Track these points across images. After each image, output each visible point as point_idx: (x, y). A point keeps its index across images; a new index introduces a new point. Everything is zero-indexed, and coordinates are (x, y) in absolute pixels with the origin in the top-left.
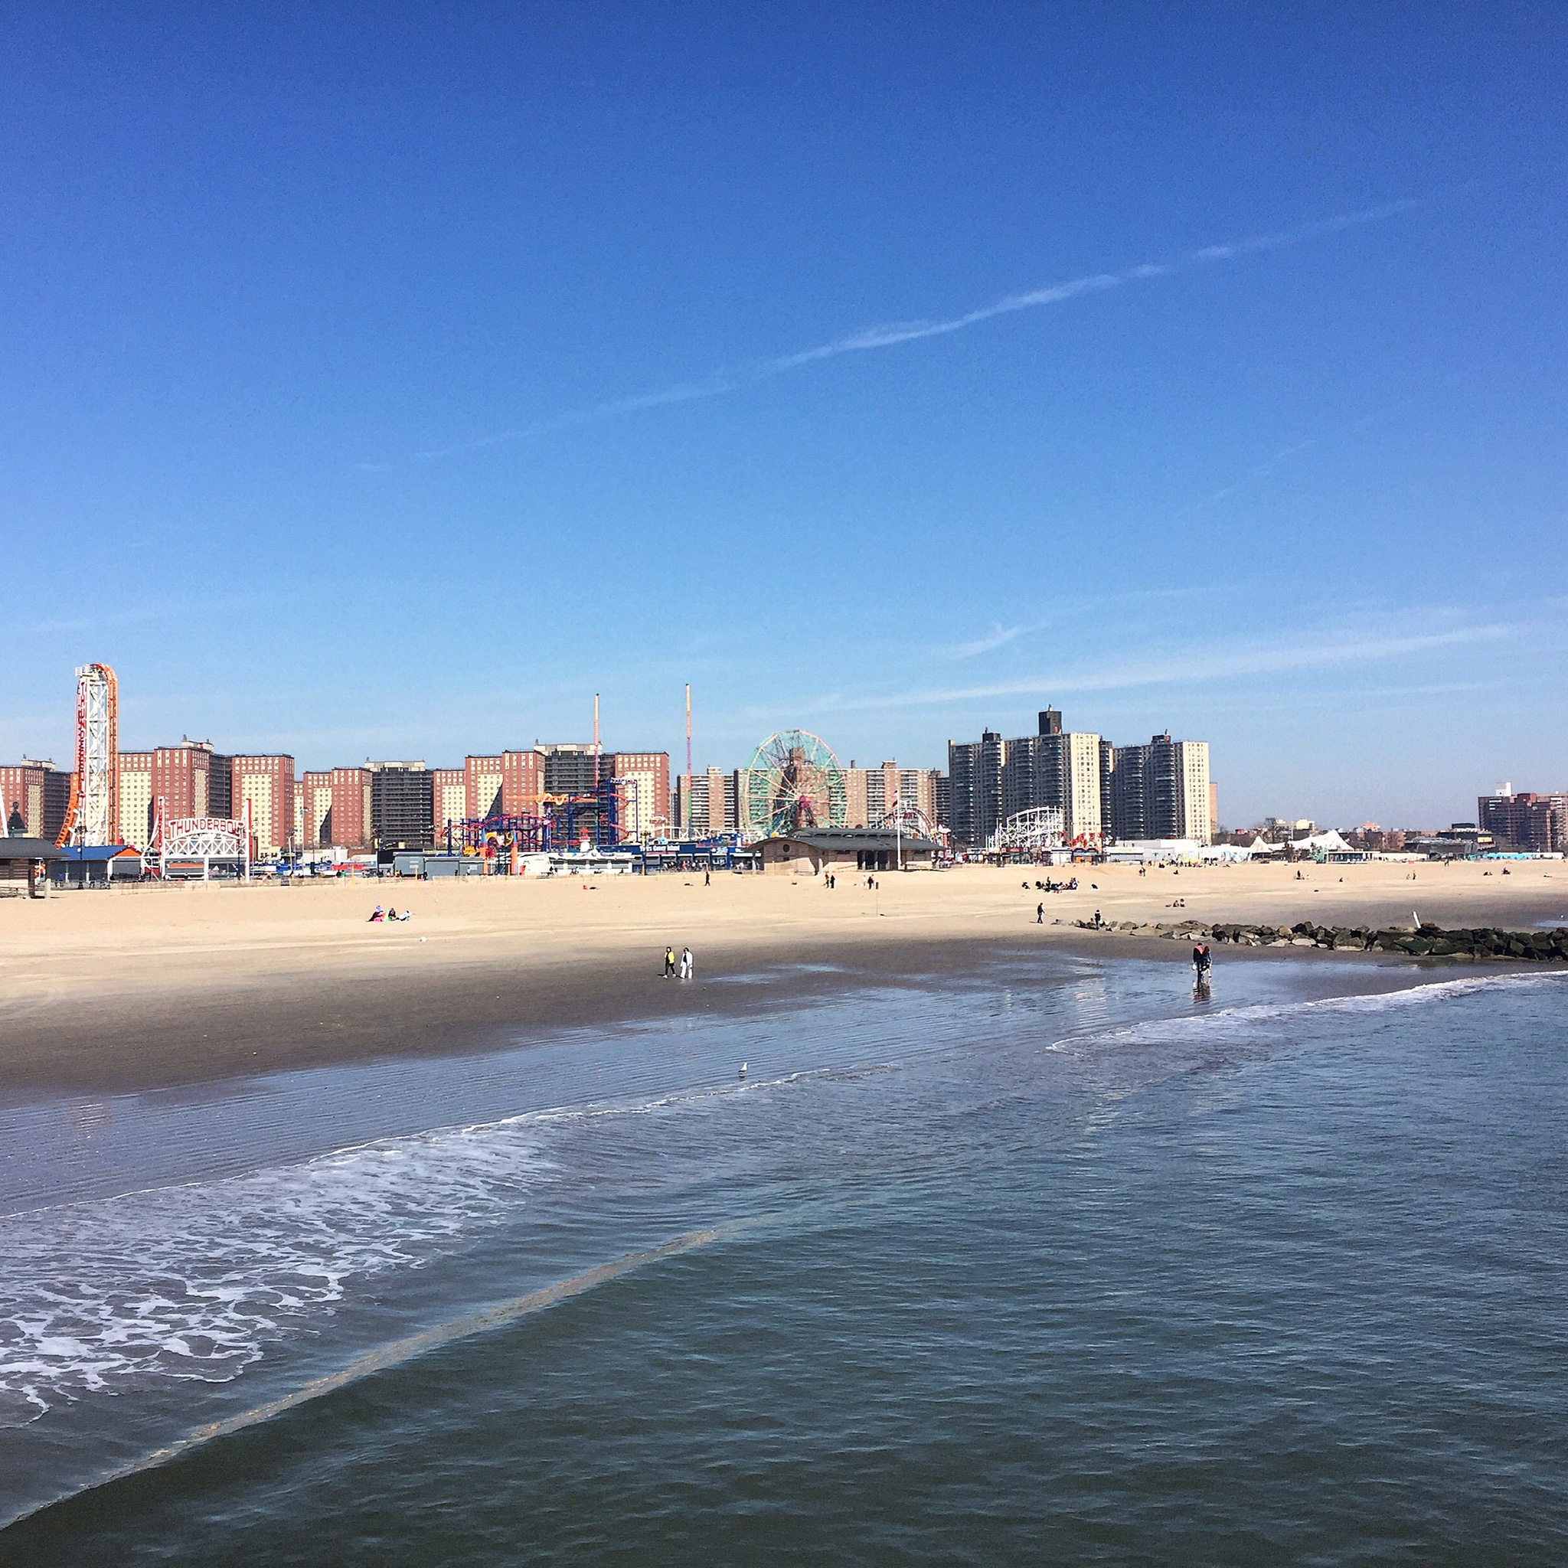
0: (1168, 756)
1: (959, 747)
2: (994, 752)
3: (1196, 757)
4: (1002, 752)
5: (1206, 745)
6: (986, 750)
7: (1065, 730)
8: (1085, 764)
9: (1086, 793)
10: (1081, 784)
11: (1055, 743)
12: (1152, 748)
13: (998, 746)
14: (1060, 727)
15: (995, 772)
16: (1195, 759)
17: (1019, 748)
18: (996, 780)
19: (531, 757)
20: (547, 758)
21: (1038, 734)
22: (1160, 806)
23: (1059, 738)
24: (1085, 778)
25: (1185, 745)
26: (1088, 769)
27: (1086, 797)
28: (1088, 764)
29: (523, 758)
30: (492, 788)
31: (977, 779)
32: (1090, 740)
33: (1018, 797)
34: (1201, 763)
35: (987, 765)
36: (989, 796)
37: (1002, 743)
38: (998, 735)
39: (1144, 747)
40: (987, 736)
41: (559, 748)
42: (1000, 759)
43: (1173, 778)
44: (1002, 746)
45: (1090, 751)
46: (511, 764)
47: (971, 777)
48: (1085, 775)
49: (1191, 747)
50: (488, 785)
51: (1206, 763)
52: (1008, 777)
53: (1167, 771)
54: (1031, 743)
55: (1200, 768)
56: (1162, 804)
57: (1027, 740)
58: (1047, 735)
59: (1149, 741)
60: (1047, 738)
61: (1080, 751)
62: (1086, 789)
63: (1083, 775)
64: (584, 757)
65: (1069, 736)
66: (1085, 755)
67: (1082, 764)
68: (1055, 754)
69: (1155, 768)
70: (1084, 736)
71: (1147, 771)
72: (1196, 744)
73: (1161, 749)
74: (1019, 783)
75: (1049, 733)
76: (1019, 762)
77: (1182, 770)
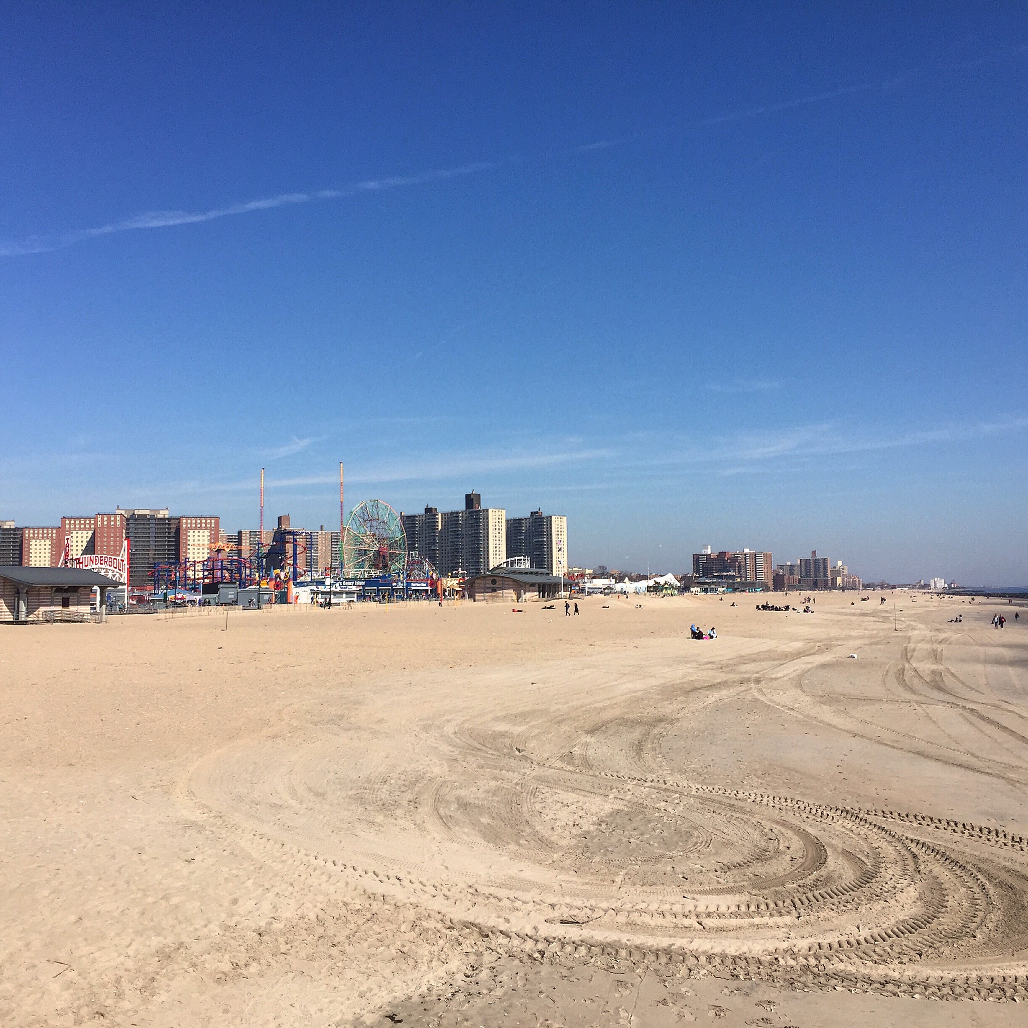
0: (541, 525)
1: (408, 517)
2: (433, 520)
3: (559, 526)
4: (440, 520)
5: (565, 518)
6: (429, 519)
7: (483, 506)
8: (497, 529)
9: (497, 549)
10: (495, 542)
11: (477, 515)
12: (531, 520)
13: (437, 517)
14: (479, 505)
15: (434, 534)
16: (558, 526)
17: (452, 518)
18: (435, 539)
19: (118, 519)
20: (128, 520)
21: (464, 508)
22: (536, 558)
23: (480, 511)
24: (497, 538)
25: (553, 518)
26: (499, 533)
27: (498, 551)
28: (499, 529)
29: (112, 519)
30: (82, 542)
31: (421, 539)
32: (500, 513)
33: (450, 551)
34: (562, 530)
35: (429, 530)
36: (429, 550)
37: (440, 515)
38: (436, 509)
39: (526, 519)
40: (428, 510)
41: (136, 512)
42: (438, 526)
43: (545, 540)
44: (439, 516)
45: (500, 520)
46: (102, 523)
47: (417, 538)
48: (497, 537)
49: (556, 519)
50: (80, 539)
51: (565, 530)
52: (443, 538)
53: (541, 534)
54: (460, 515)
55: (562, 533)
56: (537, 556)
57: (458, 513)
58: (472, 510)
59: (529, 515)
60: (472, 512)
61: (494, 521)
62: (497, 545)
63: (496, 537)
64: (155, 519)
65: (487, 510)
66: (497, 524)
67: (496, 529)
68: (477, 523)
69: (533, 533)
70: (497, 511)
71: (528, 534)
72: (559, 517)
73: (537, 520)
74: (452, 542)
75: (473, 508)
76: (452, 528)
77: (551, 534)
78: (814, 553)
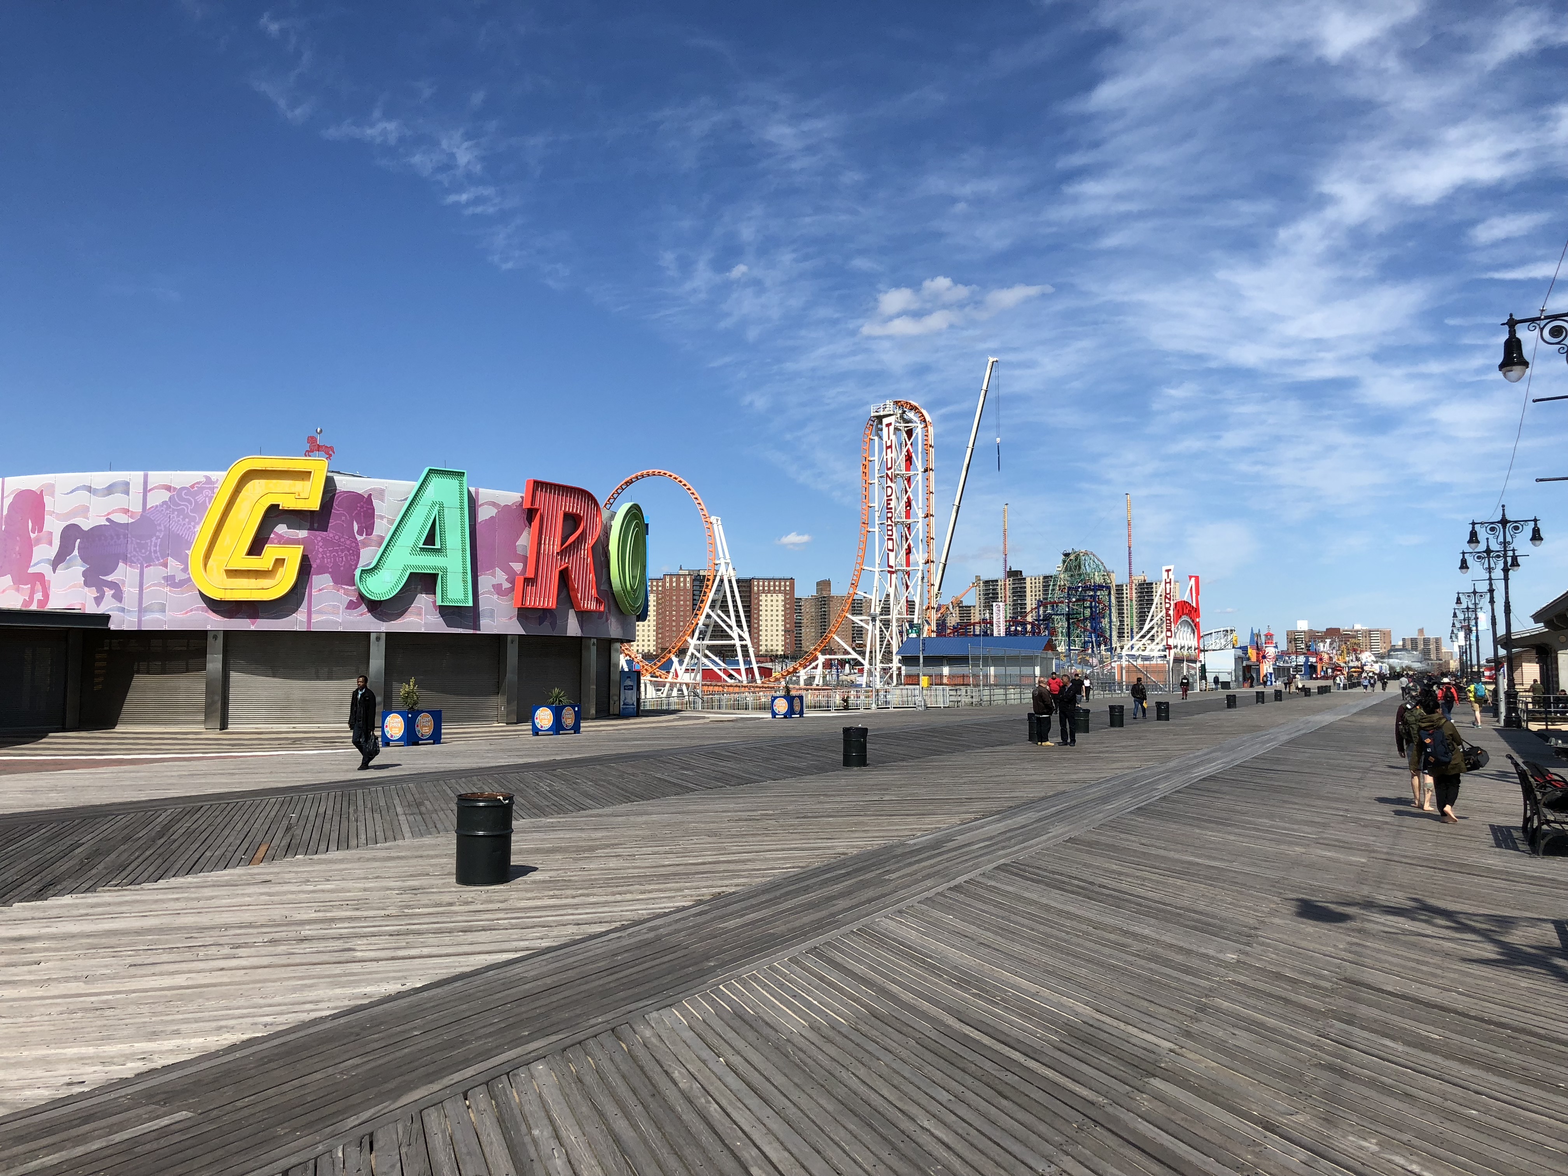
78: (1421, 631)
